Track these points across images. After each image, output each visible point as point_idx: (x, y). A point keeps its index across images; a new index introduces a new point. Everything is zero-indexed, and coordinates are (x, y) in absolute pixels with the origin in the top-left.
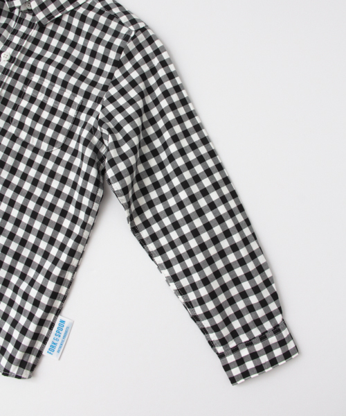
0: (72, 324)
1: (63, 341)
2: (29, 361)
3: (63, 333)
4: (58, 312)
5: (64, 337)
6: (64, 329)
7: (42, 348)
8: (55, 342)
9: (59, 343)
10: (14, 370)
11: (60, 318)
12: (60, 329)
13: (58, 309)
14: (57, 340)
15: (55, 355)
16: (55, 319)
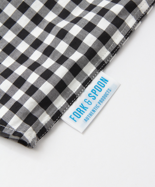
0: (117, 88)
1: (97, 107)
2: (40, 119)
3: (100, 95)
4: (102, 66)
5: (101, 101)
6: (104, 90)
7: (65, 108)
8: (86, 105)
9: (91, 108)
10: (15, 123)
11: (101, 74)
12: (98, 88)
13: (103, 62)
14: (89, 103)
15: (80, 124)
16: (94, 74)
